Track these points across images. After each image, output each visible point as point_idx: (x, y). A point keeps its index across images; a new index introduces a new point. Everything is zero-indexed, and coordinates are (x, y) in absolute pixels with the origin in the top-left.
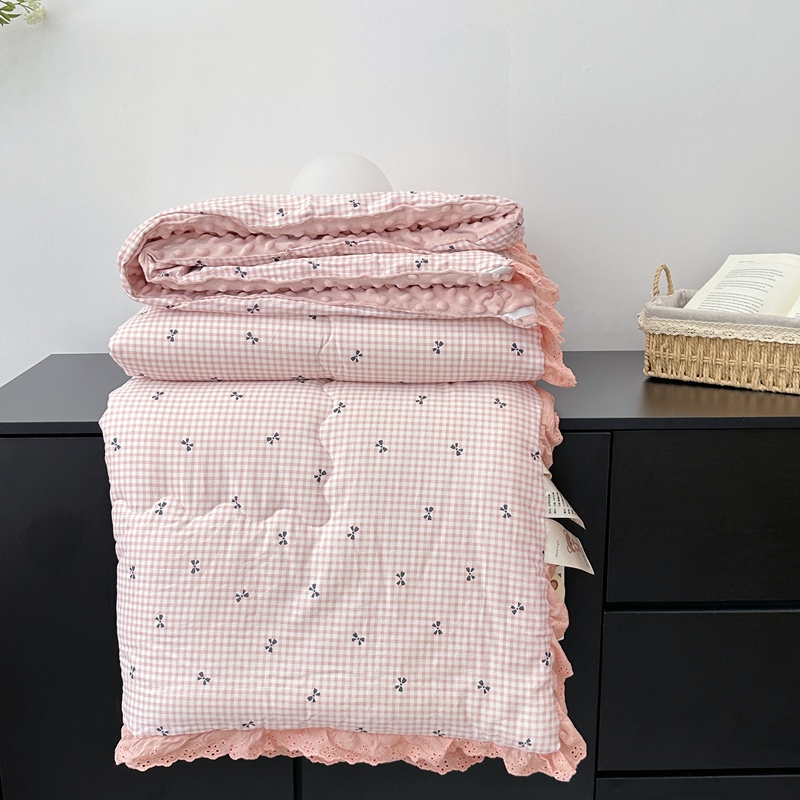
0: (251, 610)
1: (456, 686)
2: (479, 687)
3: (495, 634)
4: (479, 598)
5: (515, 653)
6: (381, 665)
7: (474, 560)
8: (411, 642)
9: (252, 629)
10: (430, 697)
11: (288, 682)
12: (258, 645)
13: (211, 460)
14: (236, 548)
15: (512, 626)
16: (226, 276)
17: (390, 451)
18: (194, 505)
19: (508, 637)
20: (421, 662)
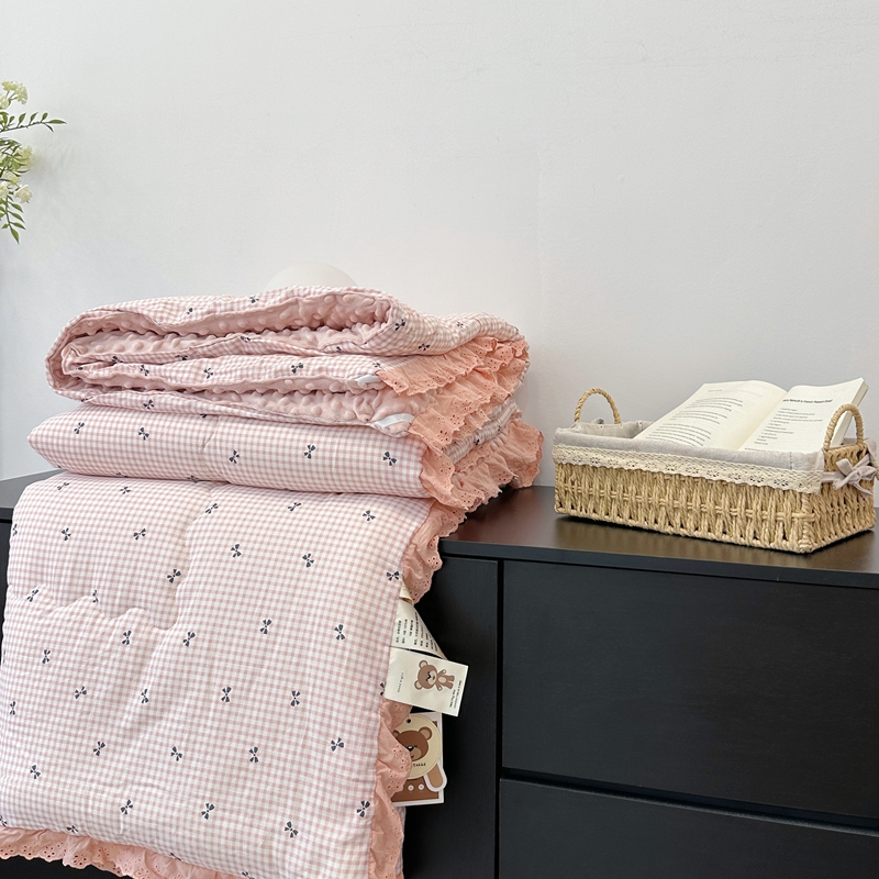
0: (86, 709)
1: (263, 823)
2: (286, 829)
3: (311, 771)
4: (300, 727)
5: (328, 796)
6: (192, 786)
7: (302, 683)
8: (225, 766)
9: (85, 728)
10: (235, 831)
11: (107, 789)
12: (87, 746)
13: (81, 551)
14: (83, 642)
15: (329, 763)
16: (131, 374)
17: (243, 556)
18: (60, 595)
19: (323, 776)
20: (232, 790)
